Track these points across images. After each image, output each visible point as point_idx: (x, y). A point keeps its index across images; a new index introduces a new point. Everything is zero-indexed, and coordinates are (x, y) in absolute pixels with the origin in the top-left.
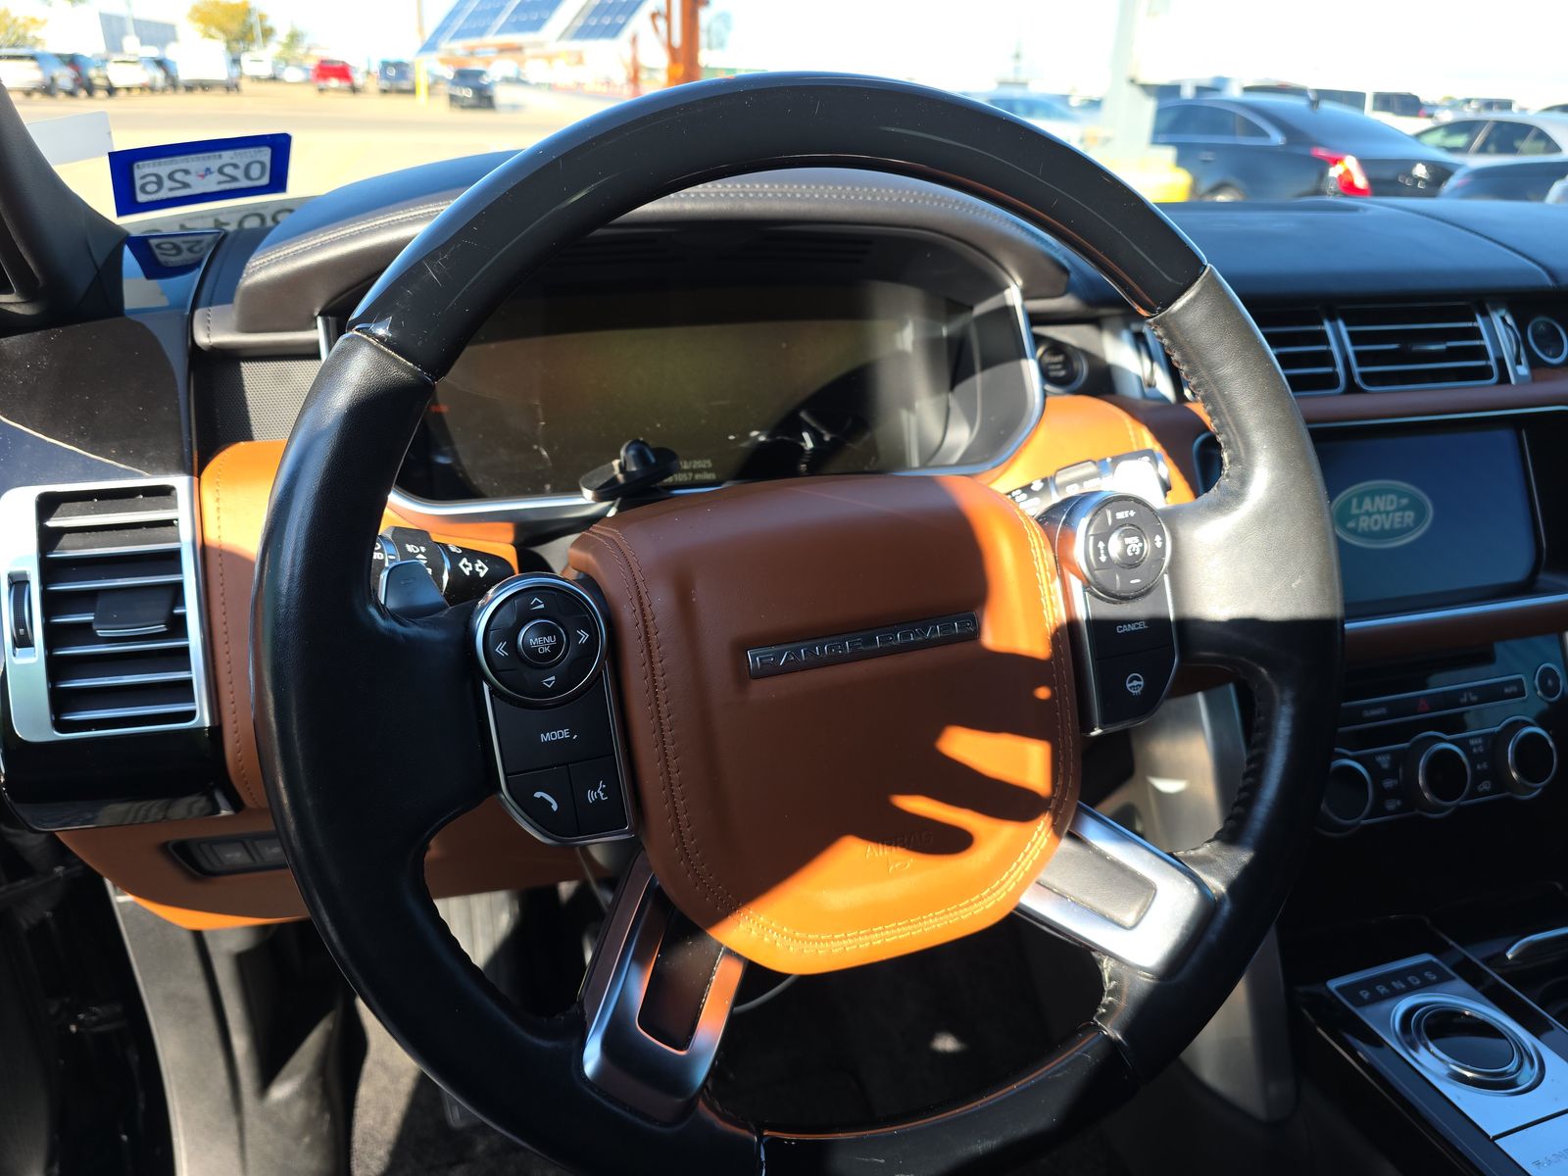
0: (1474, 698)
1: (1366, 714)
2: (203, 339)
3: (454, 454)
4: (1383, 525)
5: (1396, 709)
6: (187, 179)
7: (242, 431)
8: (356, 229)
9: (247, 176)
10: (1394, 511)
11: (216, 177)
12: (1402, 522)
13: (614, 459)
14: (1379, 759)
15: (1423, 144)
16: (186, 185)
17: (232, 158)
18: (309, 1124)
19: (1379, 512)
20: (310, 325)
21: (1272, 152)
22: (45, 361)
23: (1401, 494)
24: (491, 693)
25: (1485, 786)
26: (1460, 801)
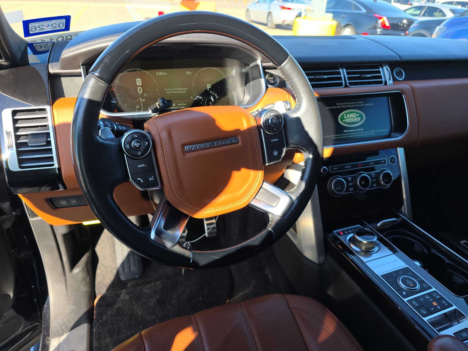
0: (373, 164)
1: (346, 167)
2: (51, 71)
3: (116, 100)
4: (352, 121)
5: (353, 166)
6: (43, 27)
7: (62, 95)
8: (90, 44)
9: (59, 26)
10: (355, 117)
11: (51, 27)
12: (357, 120)
13: (157, 102)
14: (348, 178)
15: (406, 13)
16: (43, 29)
17: (55, 22)
18: (84, 279)
19: (351, 118)
20: (79, 68)
21: (362, 15)
22: (11, 77)
23: (357, 113)
24: (126, 156)
25: (375, 185)
26: (368, 189)
